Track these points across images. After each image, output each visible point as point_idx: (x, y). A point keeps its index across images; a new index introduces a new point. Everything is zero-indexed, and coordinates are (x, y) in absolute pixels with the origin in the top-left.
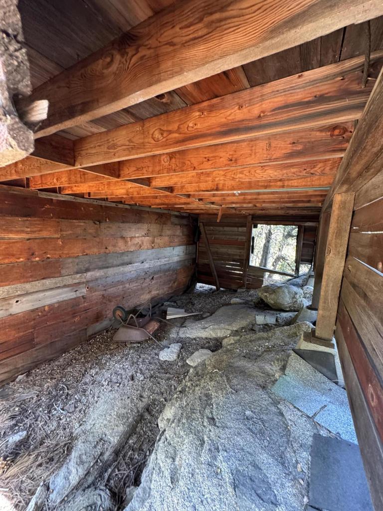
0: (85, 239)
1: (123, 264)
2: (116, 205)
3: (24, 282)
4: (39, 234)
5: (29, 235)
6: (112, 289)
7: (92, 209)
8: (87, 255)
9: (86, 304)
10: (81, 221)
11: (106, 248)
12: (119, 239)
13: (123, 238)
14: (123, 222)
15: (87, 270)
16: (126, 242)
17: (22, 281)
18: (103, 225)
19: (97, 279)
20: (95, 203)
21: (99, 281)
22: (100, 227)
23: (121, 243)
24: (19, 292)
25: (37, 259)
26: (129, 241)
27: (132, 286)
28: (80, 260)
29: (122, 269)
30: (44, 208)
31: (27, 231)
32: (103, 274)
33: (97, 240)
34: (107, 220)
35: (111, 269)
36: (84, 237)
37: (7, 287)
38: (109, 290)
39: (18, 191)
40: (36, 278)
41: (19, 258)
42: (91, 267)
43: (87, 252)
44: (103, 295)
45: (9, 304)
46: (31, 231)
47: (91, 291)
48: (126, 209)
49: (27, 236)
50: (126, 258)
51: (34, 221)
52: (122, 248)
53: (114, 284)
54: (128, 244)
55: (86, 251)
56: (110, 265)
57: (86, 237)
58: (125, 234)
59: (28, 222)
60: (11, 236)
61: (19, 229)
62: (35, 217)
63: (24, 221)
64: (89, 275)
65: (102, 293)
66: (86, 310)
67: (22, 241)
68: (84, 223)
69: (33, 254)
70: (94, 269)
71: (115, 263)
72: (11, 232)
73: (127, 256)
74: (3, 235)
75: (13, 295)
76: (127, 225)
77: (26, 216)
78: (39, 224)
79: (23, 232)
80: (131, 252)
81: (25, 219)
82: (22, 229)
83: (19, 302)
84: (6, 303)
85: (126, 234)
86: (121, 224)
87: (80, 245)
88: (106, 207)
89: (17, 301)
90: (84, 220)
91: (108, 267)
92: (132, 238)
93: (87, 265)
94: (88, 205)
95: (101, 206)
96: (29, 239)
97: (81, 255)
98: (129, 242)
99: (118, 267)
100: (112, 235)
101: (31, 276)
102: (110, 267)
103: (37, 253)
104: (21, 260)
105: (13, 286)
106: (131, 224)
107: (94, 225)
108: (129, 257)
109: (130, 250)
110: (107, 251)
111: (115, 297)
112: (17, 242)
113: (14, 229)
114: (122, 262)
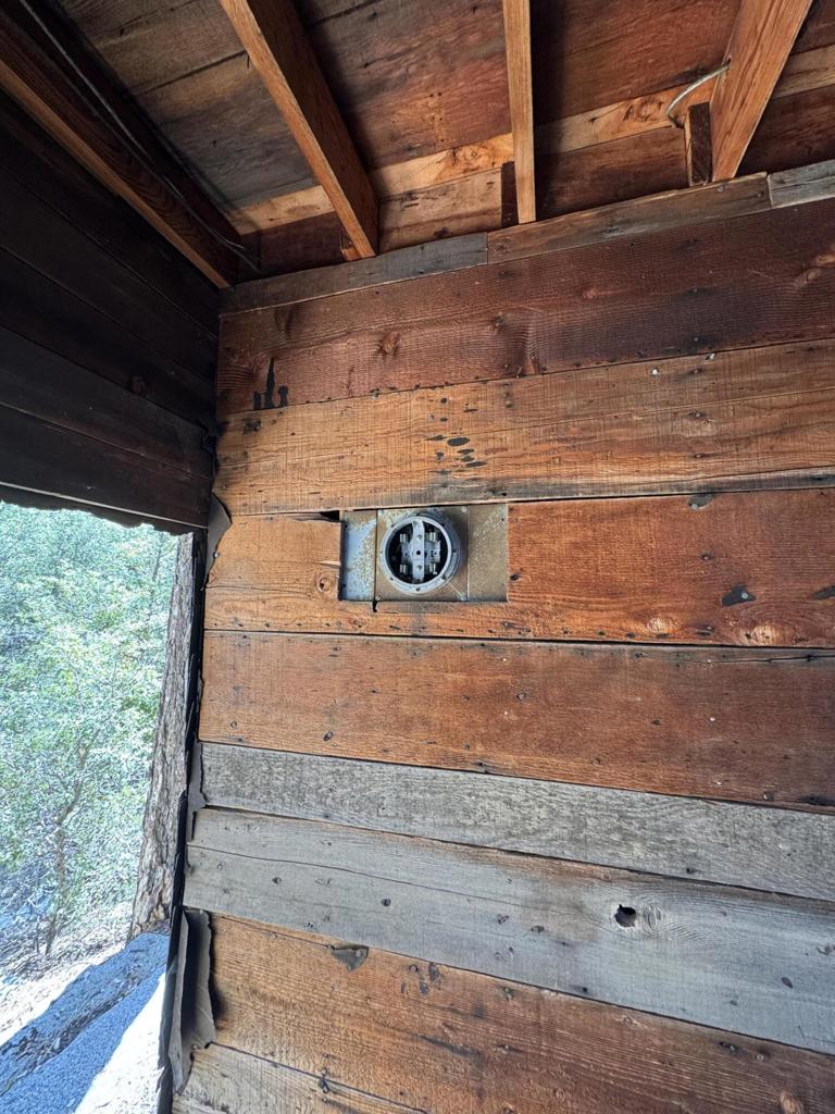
3: (672, 789)
4: (772, 451)
5: (712, 462)
17: (660, 774)
24: (638, 849)
25: (766, 634)
31: (698, 441)
37: (573, 792)
41: (644, 616)
45: (578, 908)
46: (720, 440)
49: (696, 474)
51: (744, 367)
59: (704, 381)
60: (610, 474)
61: (649, 431)
62: (751, 342)
63: (680, 378)
67: (660, 505)
69: (732, 598)
72: (609, 450)
74: (564, 470)
75: (602, 855)
77: (690, 346)
78: (774, 387)
79: (670, 445)
81: (688, 362)
82: (664, 429)
83: (638, 925)
84: (564, 893)
89: (626, 915)
96: (709, 492)
101: (724, 759)
103: (760, 591)
104: (659, 625)
105: (604, 795)
112: (635, 510)
113: (621, 435)
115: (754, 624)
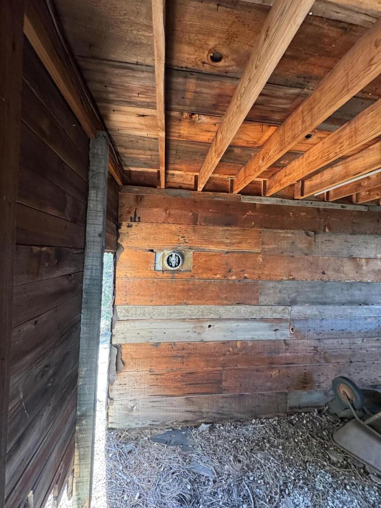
0: (293, 256)
1: (351, 303)
2: (342, 207)
3: (218, 304)
4: (237, 246)
5: (228, 247)
6: (330, 341)
7: (304, 214)
8: (293, 279)
9: (288, 354)
10: (289, 231)
11: (324, 273)
12: (345, 260)
13: (352, 258)
14: (353, 233)
15: (293, 303)
16: (358, 267)
17: (217, 302)
18: (320, 238)
19: (306, 319)
20: (309, 205)
21: (310, 324)
22: (315, 241)
23: (348, 267)
24: (212, 315)
25: (234, 277)
26: (365, 264)
27: (368, 345)
28: (284, 286)
29: (349, 311)
30: (246, 216)
31: (227, 243)
32: (317, 313)
33: (310, 258)
34: (327, 230)
35: (331, 307)
36: (291, 254)
37: (202, 307)
38: (327, 342)
39: (222, 198)
40: (231, 301)
41: (216, 275)
42: (298, 299)
43: (295, 275)
44: (315, 347)
45: (202, 327)
46: (230, 243)
47: (297, 336)
48: (360, 212)
49: (226, 249)
50: (357, 293)
51: (235, 230)
52: (351, 275)
53: (335, 334)
54: (361, 269)
55: (292, 273)
56: (329, 300)
57: (293, 254)
58: (356, 252)
59: (229, 232)
60: (212, 247)
61: (219, 240)
62: (236, 226)
63: (225, 231)
64: (296, 310)
65: (314, 343)
66: (289, 364)
67: (219, 254)
68: (293, 233)
69: (230, 271)
70: (303, 303)
71: (337, 298)
72: (212, 243)
73: (360, 290)
74: (204, 246)
75: (206, 317)
76: (361, 238)
77: (227, 225)
78: (238, 235)
79: (222, 243)
80: (368, 283)
81: (226, 228)
82: (221, 240)
83: (211, 327)
84: (200, 325)
85: (359, 253)
86: (349, 236)
87: (285, 264)
88: (325, 210)
89: (210, 326)
90: (293, 229)
91: (324, 304)
92: (368, 259)
93: (293, 295)
94: (299, 209)
95: (318, 209)
96: (227, 253)
97: (285, 278)
98: (365, 268)
99: (344, 307)
100: (334, 253)
101: (226, 298)
102: (329, 304)
103: (234, 270)
104: (218, 276)
105: (207, 307)
106: (367, 236)
107: (307, 236)
108: (363, 292)
109: (365, 280)
110: (325, 278)
111: (336, 357)
112: (215, 255)
113: (214, 240)
114: (349, 298)
115: (232, 276)
